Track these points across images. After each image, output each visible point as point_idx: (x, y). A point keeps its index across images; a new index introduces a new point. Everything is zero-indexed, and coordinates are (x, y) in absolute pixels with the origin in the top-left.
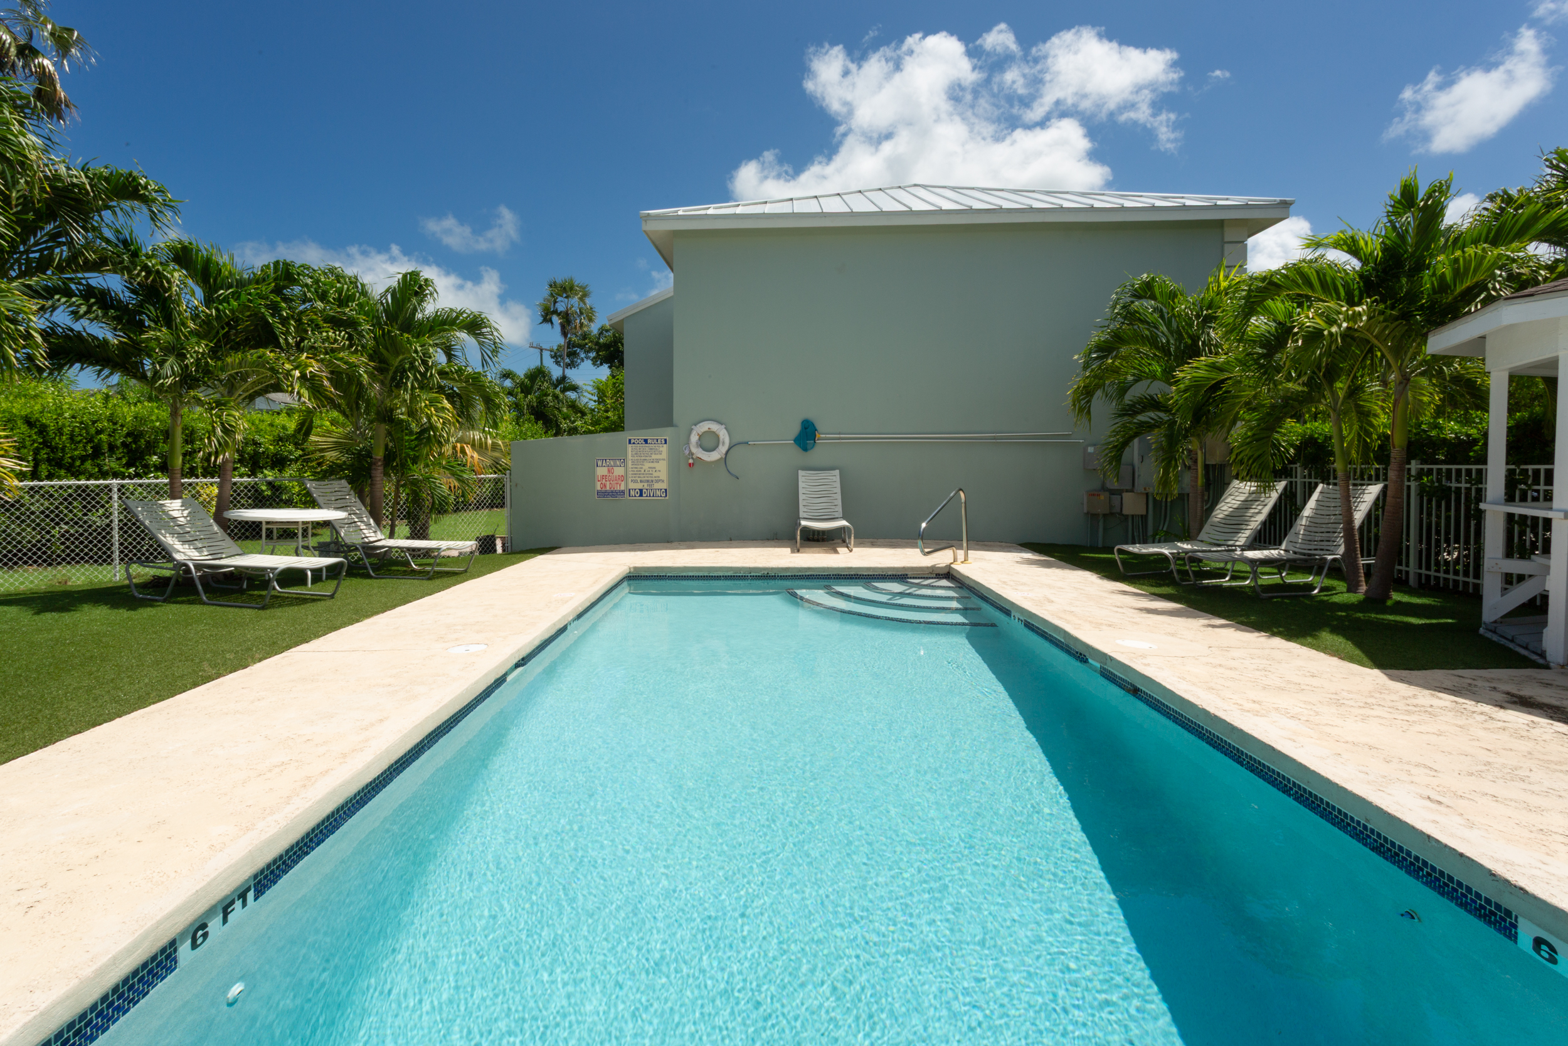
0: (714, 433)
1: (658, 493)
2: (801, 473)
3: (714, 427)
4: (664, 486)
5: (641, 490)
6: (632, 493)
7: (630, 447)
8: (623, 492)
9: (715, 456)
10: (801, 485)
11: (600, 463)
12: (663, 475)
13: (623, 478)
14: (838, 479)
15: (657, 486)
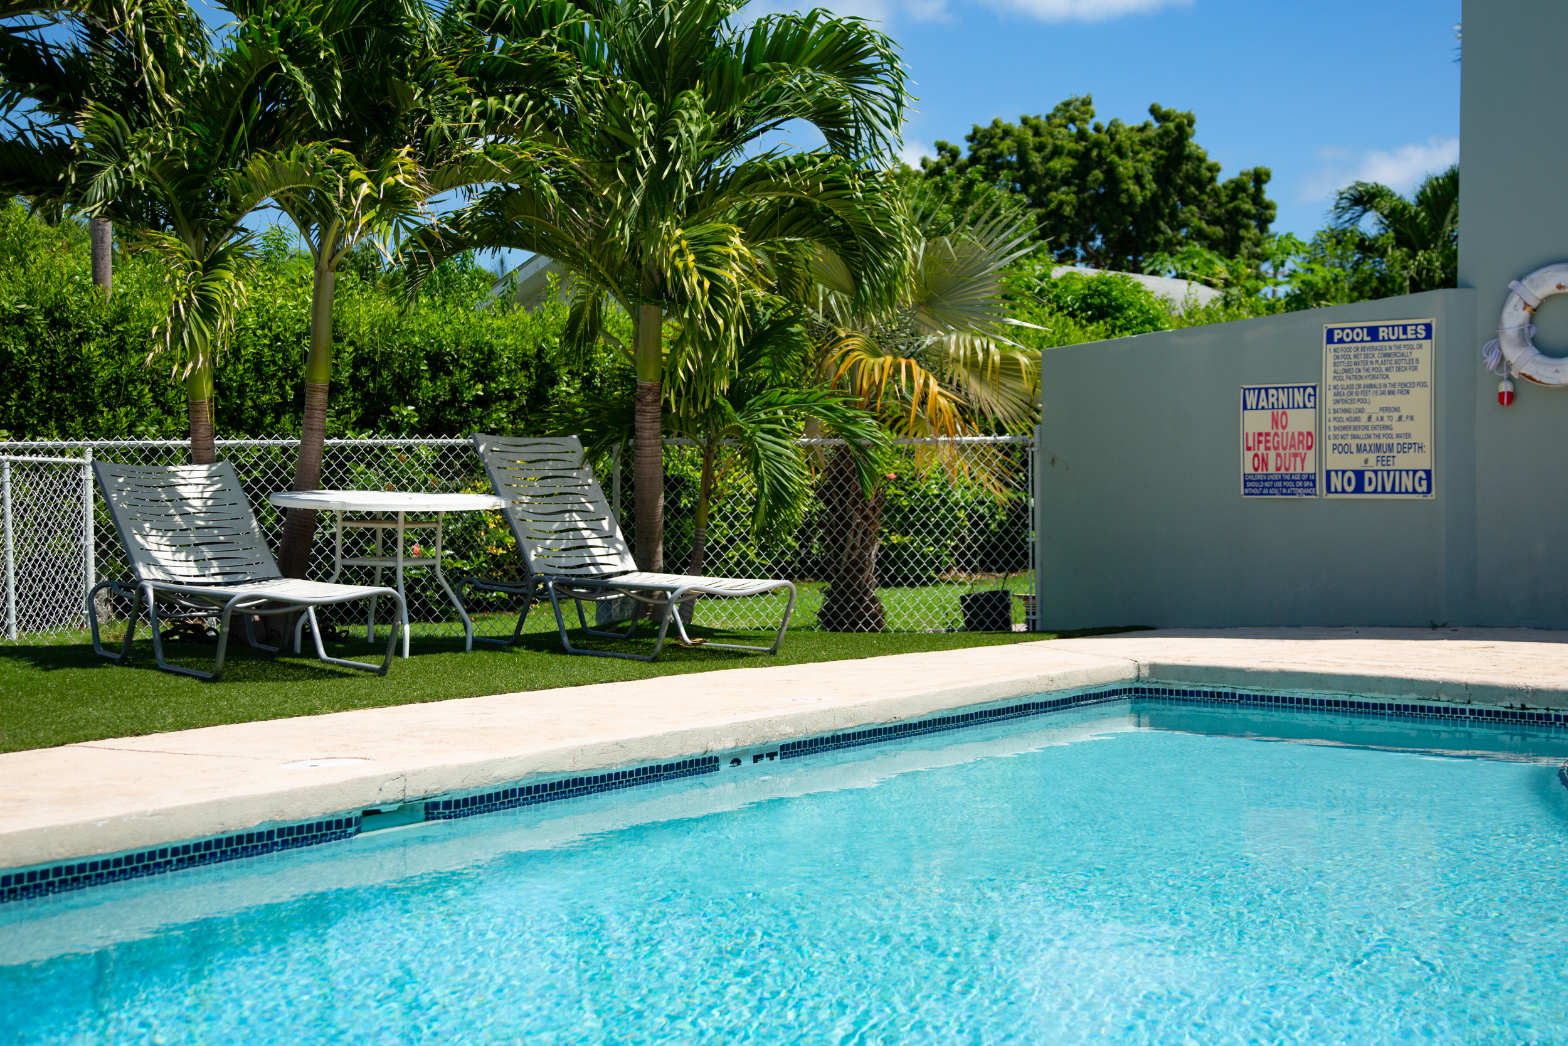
1: (1407, 481)
4: (1422, 461)
5: (1359, 474)
6: (1336, 481)
7: (1330, 353)
8: (1311, 479)
11: (1251, 400)
12: (1421, 430)
13: (1310, 440)
15: (1403, 461)
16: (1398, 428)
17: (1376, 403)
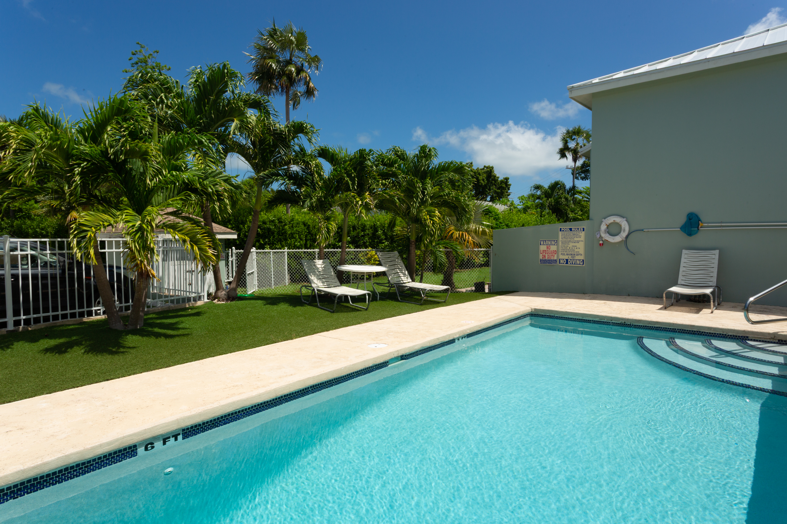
0: (618, 223)
1: (578, 262)
2: (684, 251)
3: (618, 220)
4: (582, 258)
5: (567, 260)
6: (561, 261)
7: (560, 233)
8: (556, 261)
9: (618, 239)
10: (683, 260)
11: (542, 243)
12: (582, 251)
13: (556, 252)
14: (717, 257)
15: (577, 257)
16: (576, 250)
17: (571, 245)
